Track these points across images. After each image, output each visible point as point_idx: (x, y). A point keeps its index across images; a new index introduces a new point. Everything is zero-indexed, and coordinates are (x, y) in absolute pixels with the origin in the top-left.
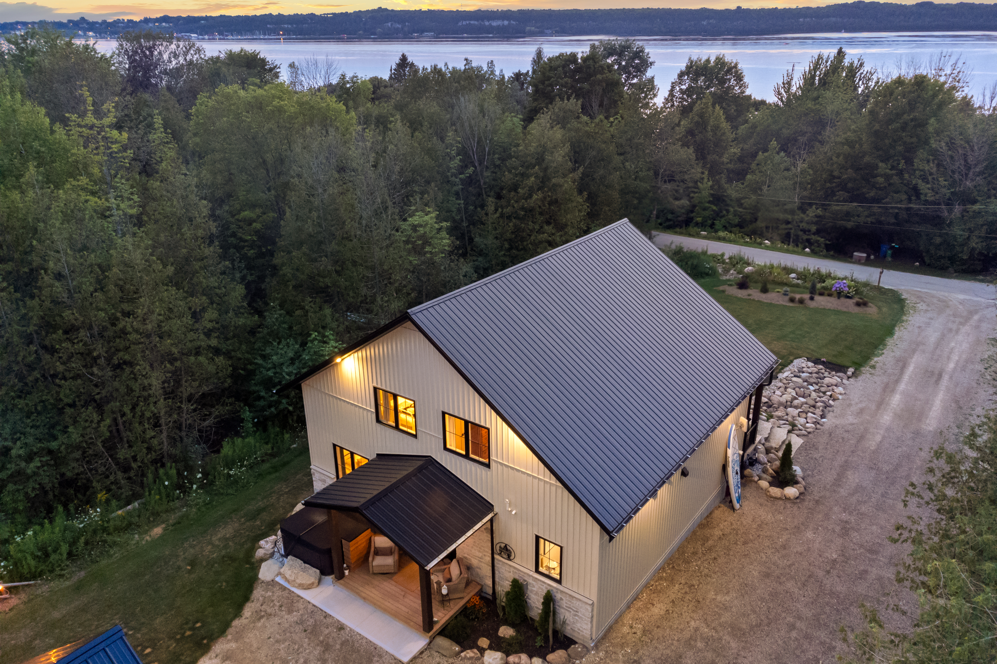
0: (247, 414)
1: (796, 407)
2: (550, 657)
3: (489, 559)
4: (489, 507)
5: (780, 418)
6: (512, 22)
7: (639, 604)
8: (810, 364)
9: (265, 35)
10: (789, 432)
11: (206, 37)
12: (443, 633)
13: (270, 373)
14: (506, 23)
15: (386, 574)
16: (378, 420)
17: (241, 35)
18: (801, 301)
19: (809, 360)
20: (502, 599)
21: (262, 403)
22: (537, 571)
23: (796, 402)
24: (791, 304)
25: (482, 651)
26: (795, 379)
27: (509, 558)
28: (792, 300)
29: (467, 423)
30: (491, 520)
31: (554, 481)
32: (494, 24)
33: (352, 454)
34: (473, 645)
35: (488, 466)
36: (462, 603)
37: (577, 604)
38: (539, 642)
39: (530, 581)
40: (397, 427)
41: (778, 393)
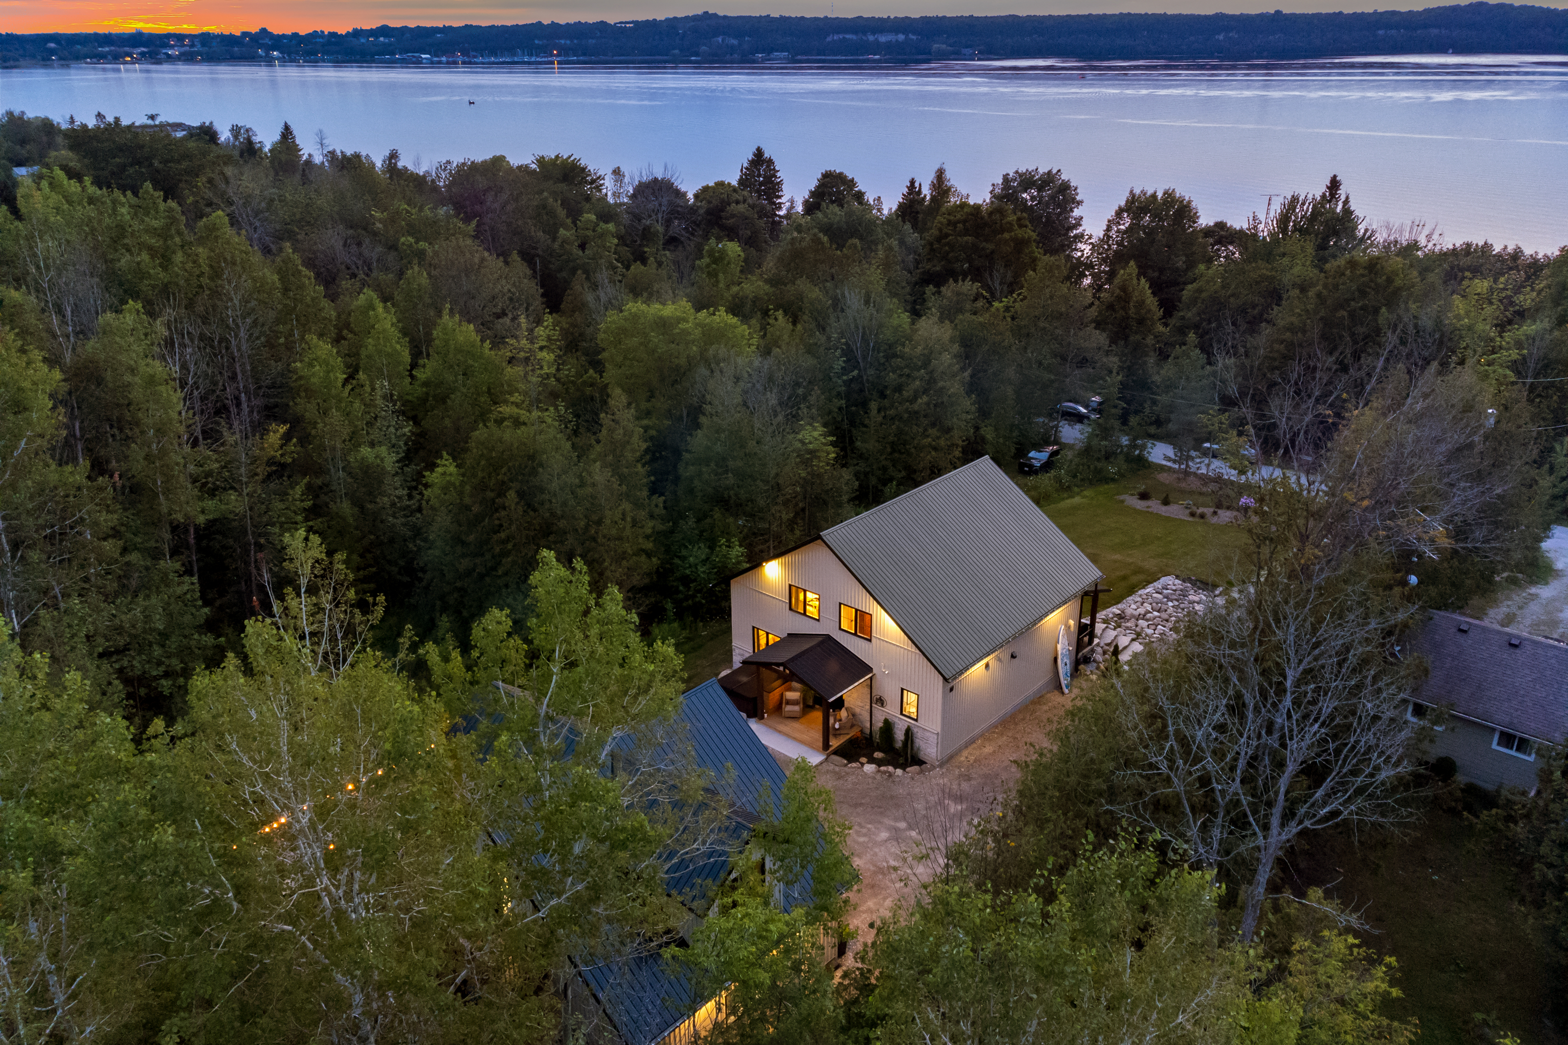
0: (669, 606)
1: (1147, 620)
2: (908, 769)
3: (868, 707)
4: (869, 669)
5: (1127, 628)
6: (911, 36)
7: (975, 745)
8: (1177, 582)
9: (531, 55)
10: (1133, 640)
11: (444, 59)
12: (835, 753)
13: (688, 572)
14: (901, 37)
15: (793, 718)
16: (791, 609)
17: (496, 56)
18: (1202, 516)
19: (1177, 577)
20: (877, 737)
21: (681, 596)
22: (901, 714)
23: (1149, 615)
24: (1191, 519)
25: (863, 764)
26: (1155, 595)
27: (882, 705)
28: (1193, 514)
29: (857, 610)
30: (871, 678)
31: (914, 649)
32: (883, 39)
33: (767, 634)
34: (857, 760)
35: (870, 640)
36: (848, 737)
37: (928, 734)
38: (901, 760)
39: (896, 720)
40: (805, 614)
41: (1134, 606)
